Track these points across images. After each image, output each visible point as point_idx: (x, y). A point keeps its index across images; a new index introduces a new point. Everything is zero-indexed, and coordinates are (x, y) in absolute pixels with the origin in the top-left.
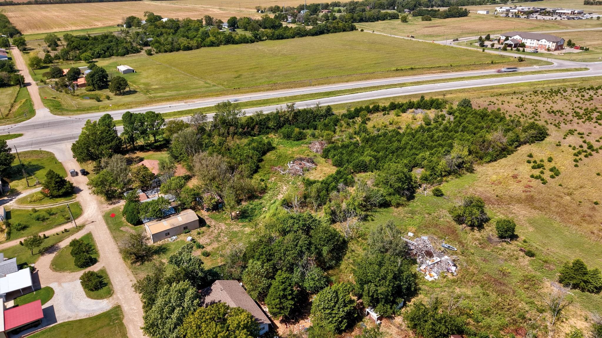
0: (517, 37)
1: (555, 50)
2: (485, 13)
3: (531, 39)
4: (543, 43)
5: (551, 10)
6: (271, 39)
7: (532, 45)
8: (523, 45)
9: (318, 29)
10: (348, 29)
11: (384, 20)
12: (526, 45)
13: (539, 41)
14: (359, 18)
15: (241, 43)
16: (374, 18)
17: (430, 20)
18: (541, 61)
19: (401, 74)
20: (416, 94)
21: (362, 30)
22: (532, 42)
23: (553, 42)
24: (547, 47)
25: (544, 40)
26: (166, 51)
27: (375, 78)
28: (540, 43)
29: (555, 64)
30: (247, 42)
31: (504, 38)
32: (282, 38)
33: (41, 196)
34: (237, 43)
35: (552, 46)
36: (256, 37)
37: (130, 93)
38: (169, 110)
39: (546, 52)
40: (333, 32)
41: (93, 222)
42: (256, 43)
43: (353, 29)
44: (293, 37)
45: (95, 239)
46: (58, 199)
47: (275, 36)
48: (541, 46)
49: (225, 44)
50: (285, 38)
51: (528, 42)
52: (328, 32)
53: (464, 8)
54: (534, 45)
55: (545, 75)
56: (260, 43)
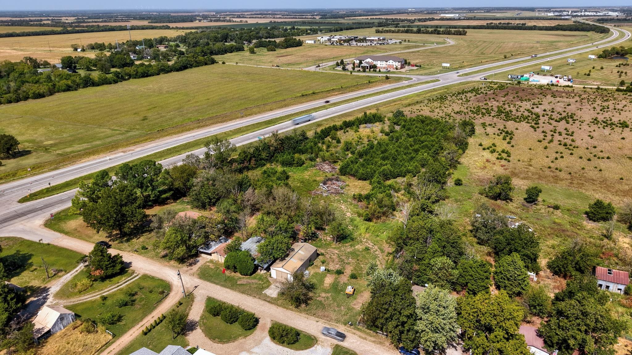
0: (369, 60)
1: (401, 68)
2: (313, 42)
3: (381, 61)
4: (391, 63)
5: (362, 38)
6: (135, 78)
7: (382, 66)
8: (375, 67)
9: (181, 64)
10: (209, 62)
11: (231, 52)
12: (378, 66)
13: (387, 62)
14: (209, 51)
15: (103, 84)
16: (223, 51)
17: (275, 50)
18: (402, 77)
19: (311, 98)
20: (345, 114)
21: (224, 63)
22: (382, 63)
23: (399, 62)
24: (395, 67)
25: (391, 61)
26: (10, 102)
27: (293, 105)
28: (388, 63)
29: (414, 79)
30: (110, 83)
31: (358, 62)
32: (148, 76)
33: (86, 281)
34: (98, 85)
35: (398, 65)
36: (118, 77)
37: (25, 153)
38: (109, 163)
39: (395, 70)
40: (196, 66)
41: (196, 287)
42: (119, 83)
43: (213, 62)
44: (158, 74)
45: (224, 301)
46: (115, 279)
47: (139, 74)
48: (391, 66)
49: (84, 87)
50: (150, 76)
51: (379, 64)
52: (191, 66)
53: (297, 38)
54: (384, 66)
55: (418, 87)
56: (124, 83)
